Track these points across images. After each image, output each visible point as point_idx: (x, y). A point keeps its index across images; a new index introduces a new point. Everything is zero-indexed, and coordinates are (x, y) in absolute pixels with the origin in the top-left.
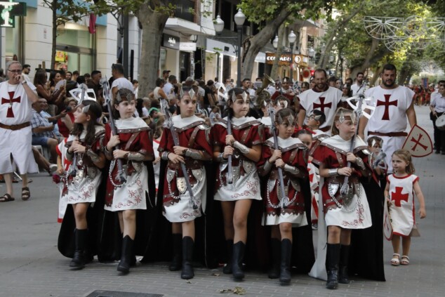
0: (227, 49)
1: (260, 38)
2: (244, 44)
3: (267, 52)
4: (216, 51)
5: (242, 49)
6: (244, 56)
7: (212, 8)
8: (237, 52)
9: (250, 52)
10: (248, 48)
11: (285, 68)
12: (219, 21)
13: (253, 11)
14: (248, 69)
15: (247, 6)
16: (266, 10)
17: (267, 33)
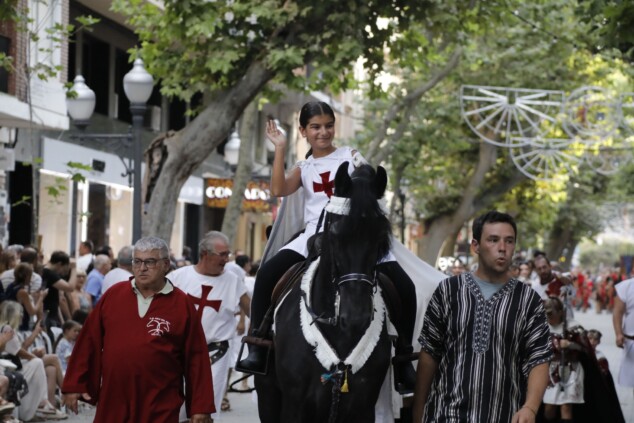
0: (99, 166)
1: (194, 139)
2: (151, 152)
3: (207, 175)
4: (75, 170)
5: (144, 167)
6: (151, 186)
7: (59, 57)
8: (133, 175)
9: (165, 175)
10: (161, 164)
11: (254, 218)
12: (82, 89)
13: (172, 67)
14: (162, 220)
15: (156, 52)
16: (208, 65)
17: (213, 125)
